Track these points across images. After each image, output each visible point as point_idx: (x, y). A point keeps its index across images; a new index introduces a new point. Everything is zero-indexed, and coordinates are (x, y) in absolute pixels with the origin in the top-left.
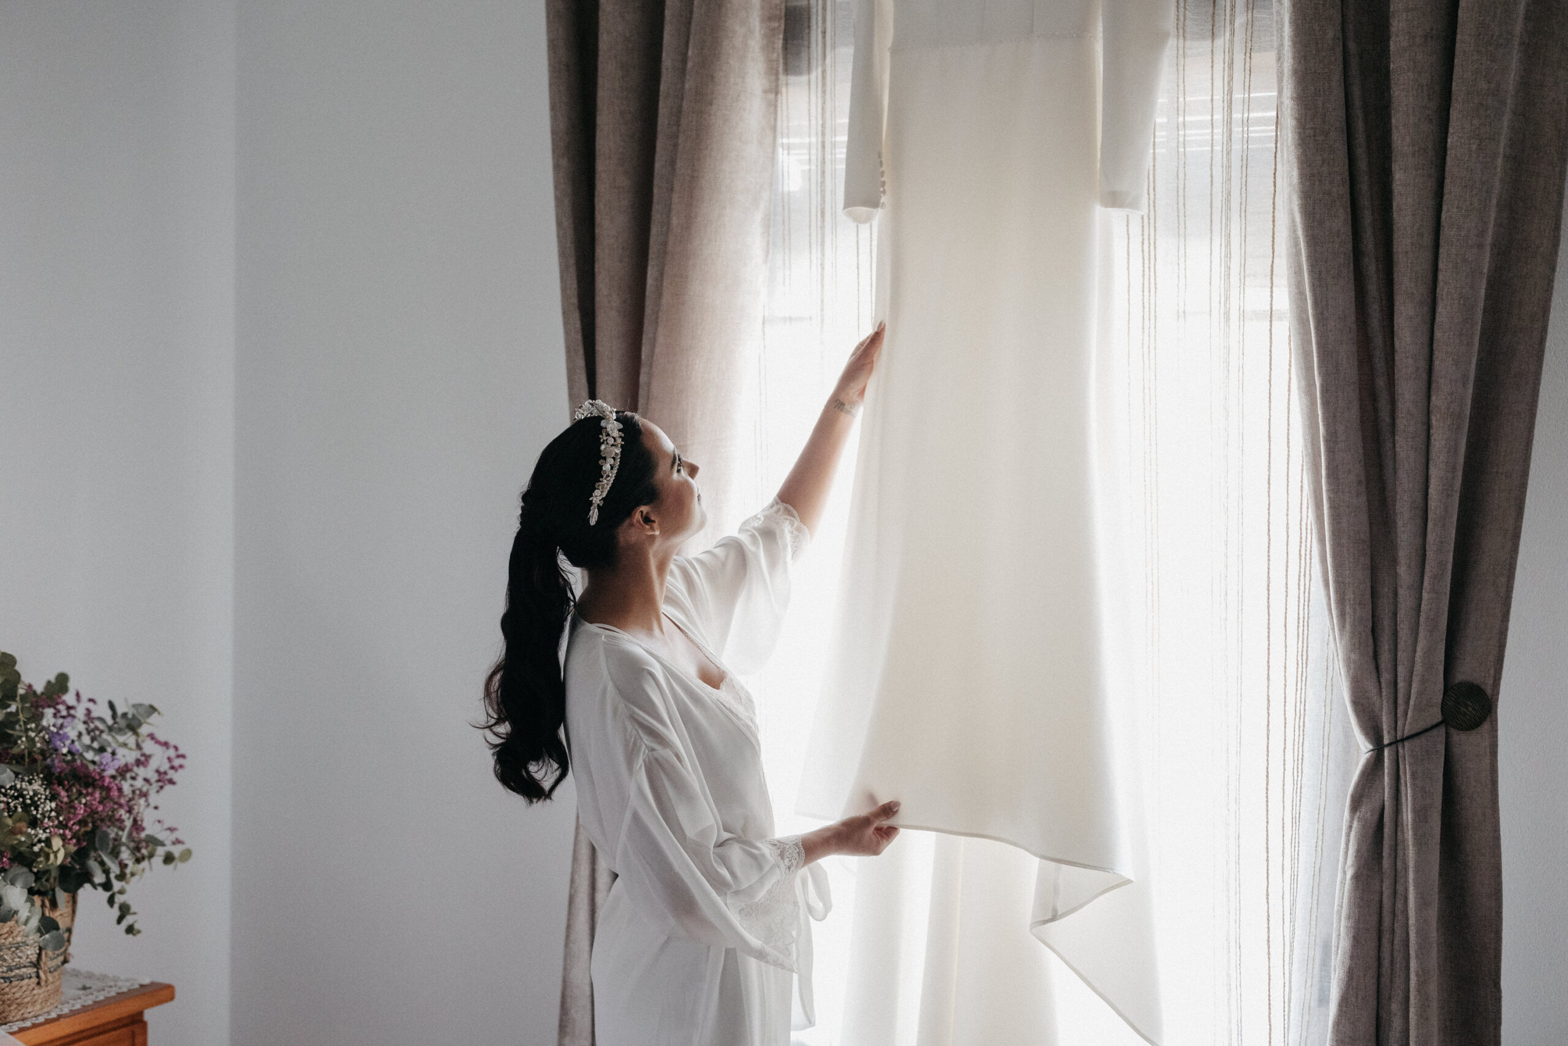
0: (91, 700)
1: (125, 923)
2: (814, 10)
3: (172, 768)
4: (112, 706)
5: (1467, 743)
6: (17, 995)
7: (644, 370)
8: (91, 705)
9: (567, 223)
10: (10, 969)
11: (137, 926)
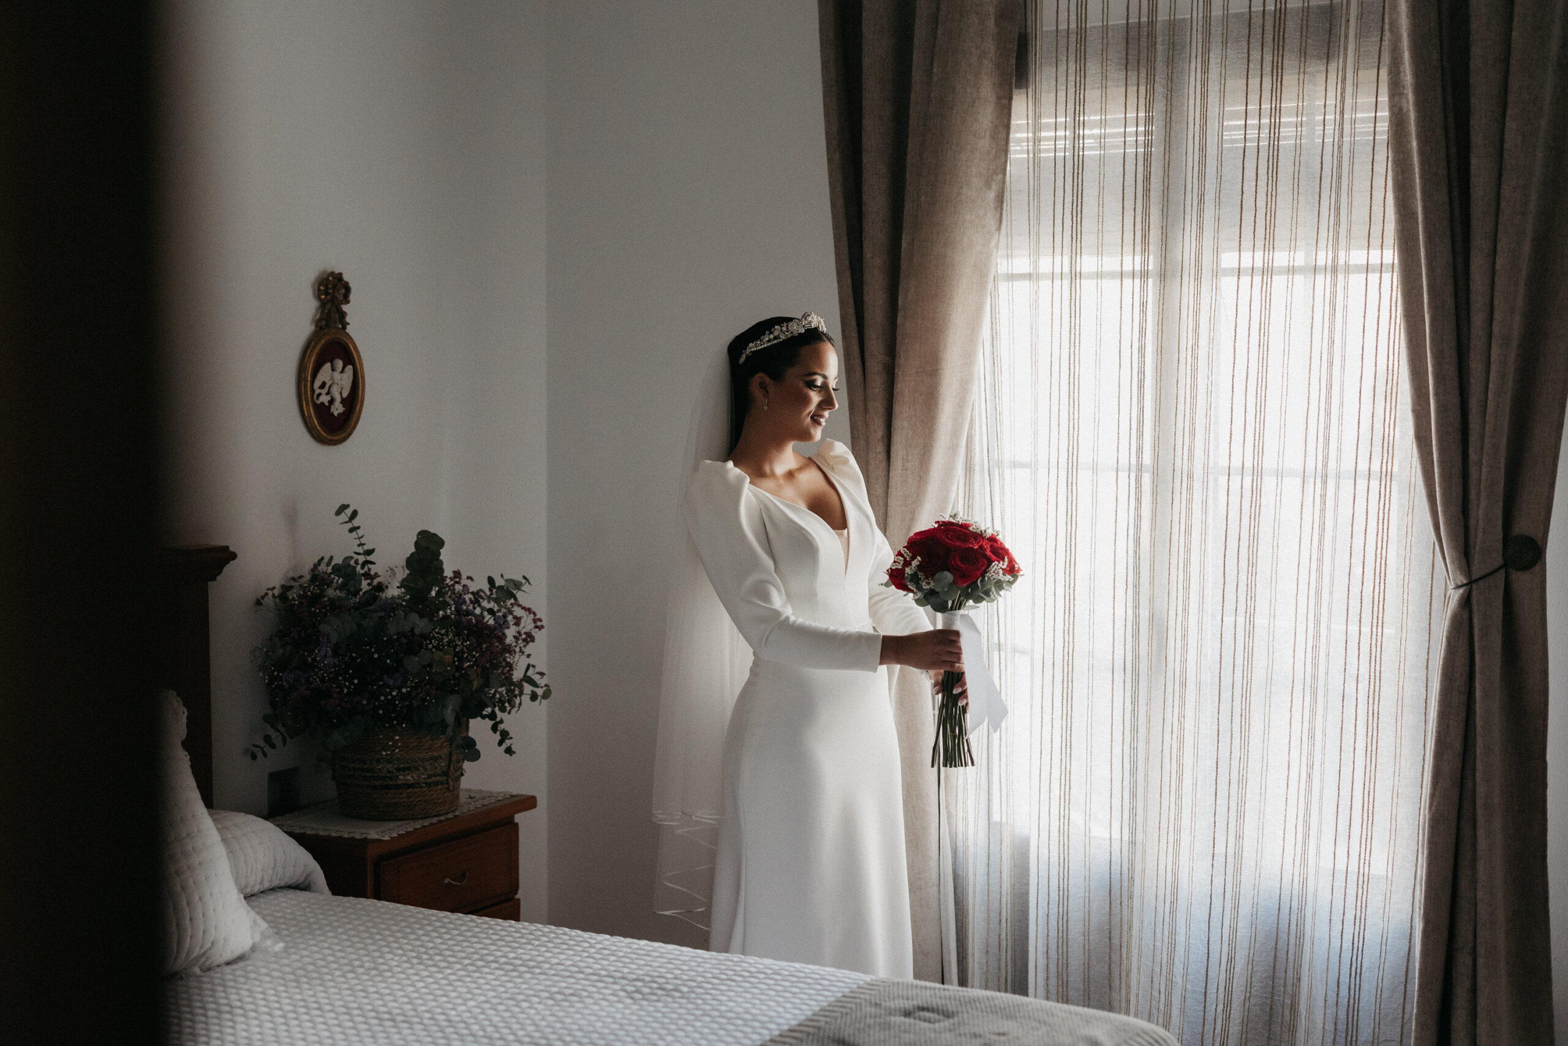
0: (470, 578)
1: (504, 746)
2: (1030, 37)
3: (536, 627)
4: (491, 580)
5: (1522, 580)
6: (434, 797)
7: (900, 314)
8: (468, 582)
9: (841, 202)
10: (430, 776)
11: (514, 748)
